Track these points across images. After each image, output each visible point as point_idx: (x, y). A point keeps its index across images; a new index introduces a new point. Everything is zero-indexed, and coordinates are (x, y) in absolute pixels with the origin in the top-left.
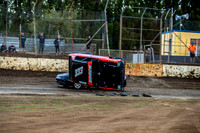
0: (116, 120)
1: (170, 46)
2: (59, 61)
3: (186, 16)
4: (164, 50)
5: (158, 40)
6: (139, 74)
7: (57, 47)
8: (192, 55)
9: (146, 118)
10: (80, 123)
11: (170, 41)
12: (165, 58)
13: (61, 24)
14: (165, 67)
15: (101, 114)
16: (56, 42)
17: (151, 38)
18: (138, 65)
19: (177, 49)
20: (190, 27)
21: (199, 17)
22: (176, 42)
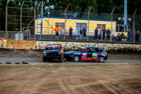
0: (3, 81)
1: (41, 28)
3: (52, 7)
4: (37, 31)
5: (33, 24)
6: (20, 48)
8: (57, 34)
9: (24, 79)
11: (41, 24)
12: (38, 36)
14: (38, 43)
17: (28, 22)
18: (19, 41)
19: (46, 30)
20: (55, 14)
21: (61, 7)
22: (46, 25)
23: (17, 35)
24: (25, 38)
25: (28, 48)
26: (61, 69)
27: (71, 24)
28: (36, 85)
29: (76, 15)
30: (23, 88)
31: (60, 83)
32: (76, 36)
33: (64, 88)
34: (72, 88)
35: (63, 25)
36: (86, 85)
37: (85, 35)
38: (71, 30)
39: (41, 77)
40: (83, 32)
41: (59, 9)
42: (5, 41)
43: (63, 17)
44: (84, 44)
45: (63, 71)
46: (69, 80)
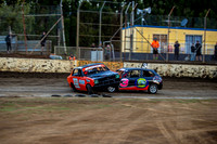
0: (74, 123)
1: (131, 42)
2: (11, 59)
3: (148, 10)
4: (125, 47)
5: (119, 36)
7: (9, 44)
8: (155, 52)
9: (106, 120)
11: (131, 37)
12: (125, 55)
13: (13, 19)
14: (126, 65)
16: (8, 39)
17: (111, 33)
19: (139, 45)
20: (152, 22)
21: (162, 11)
22: (138, 38)
23: (94, 54)
24: (106, 58)
26: (163, 105)
27: (178, 37)
28: (124, 130)
29: (185, 22)
30: (104, 134)
31: (161, 127)
32: (186, 55)
33: (167, 136)
34: (180, 134)
35: (165, 39)
36: (202, 131)
37: (199, 54)
38: (177, 46)
39: (132, 118)
40: (197, 49)
41: (159, 13)
42: (76, 62)
43: (165, 25)
44: (197, 67)
45: (166, 109)
46: (175, 123)
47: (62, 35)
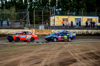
1: (54, 22)
3: (60, 9)
4: (52, 24)
5: (49, 20)
6: (42, 34)
7: (8, 24)
10: (26, 54)
11: (54, 20)
12: (53, 27)
13: (9, 15)
14: (53, 31)
15: (32, 50)
16: (8, 23)
17: (47, 19)
18: (42, 30)
19: (57, 23)
20: (62, 14)
21: (65, 9)
22: (57, 20)
23: (40, 27)
24: (45, 28)
25: (47, 34)
26: (69, 45)
27: (72, 19)
28: (57, 53)
29: (74, 13)
31: (70, 52)
32: (75, 26)
33: (72, 55)
34: (77, 54)
35: (67, 20)
36: (84, 53)
38: (72, 22)
39: (59, 49)
42: (34, 30)
43: (67, 15)
44: (80, 30)
45: (70, 46)
46: (74, 50)
47: (28, 20)
